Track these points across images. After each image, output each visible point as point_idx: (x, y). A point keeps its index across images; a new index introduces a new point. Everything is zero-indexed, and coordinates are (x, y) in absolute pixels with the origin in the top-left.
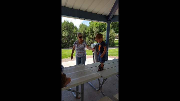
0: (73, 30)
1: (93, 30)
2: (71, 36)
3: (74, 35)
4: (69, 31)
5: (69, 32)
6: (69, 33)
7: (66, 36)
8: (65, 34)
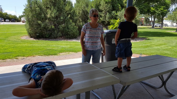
0: (65, 7)
1: (101, 8)
2: (62, 18)
3: (66, 15)
4: (58, 8)
5: (58, 11)
6: (58, 13)
7: (52, 17)
8: (51, 14)
